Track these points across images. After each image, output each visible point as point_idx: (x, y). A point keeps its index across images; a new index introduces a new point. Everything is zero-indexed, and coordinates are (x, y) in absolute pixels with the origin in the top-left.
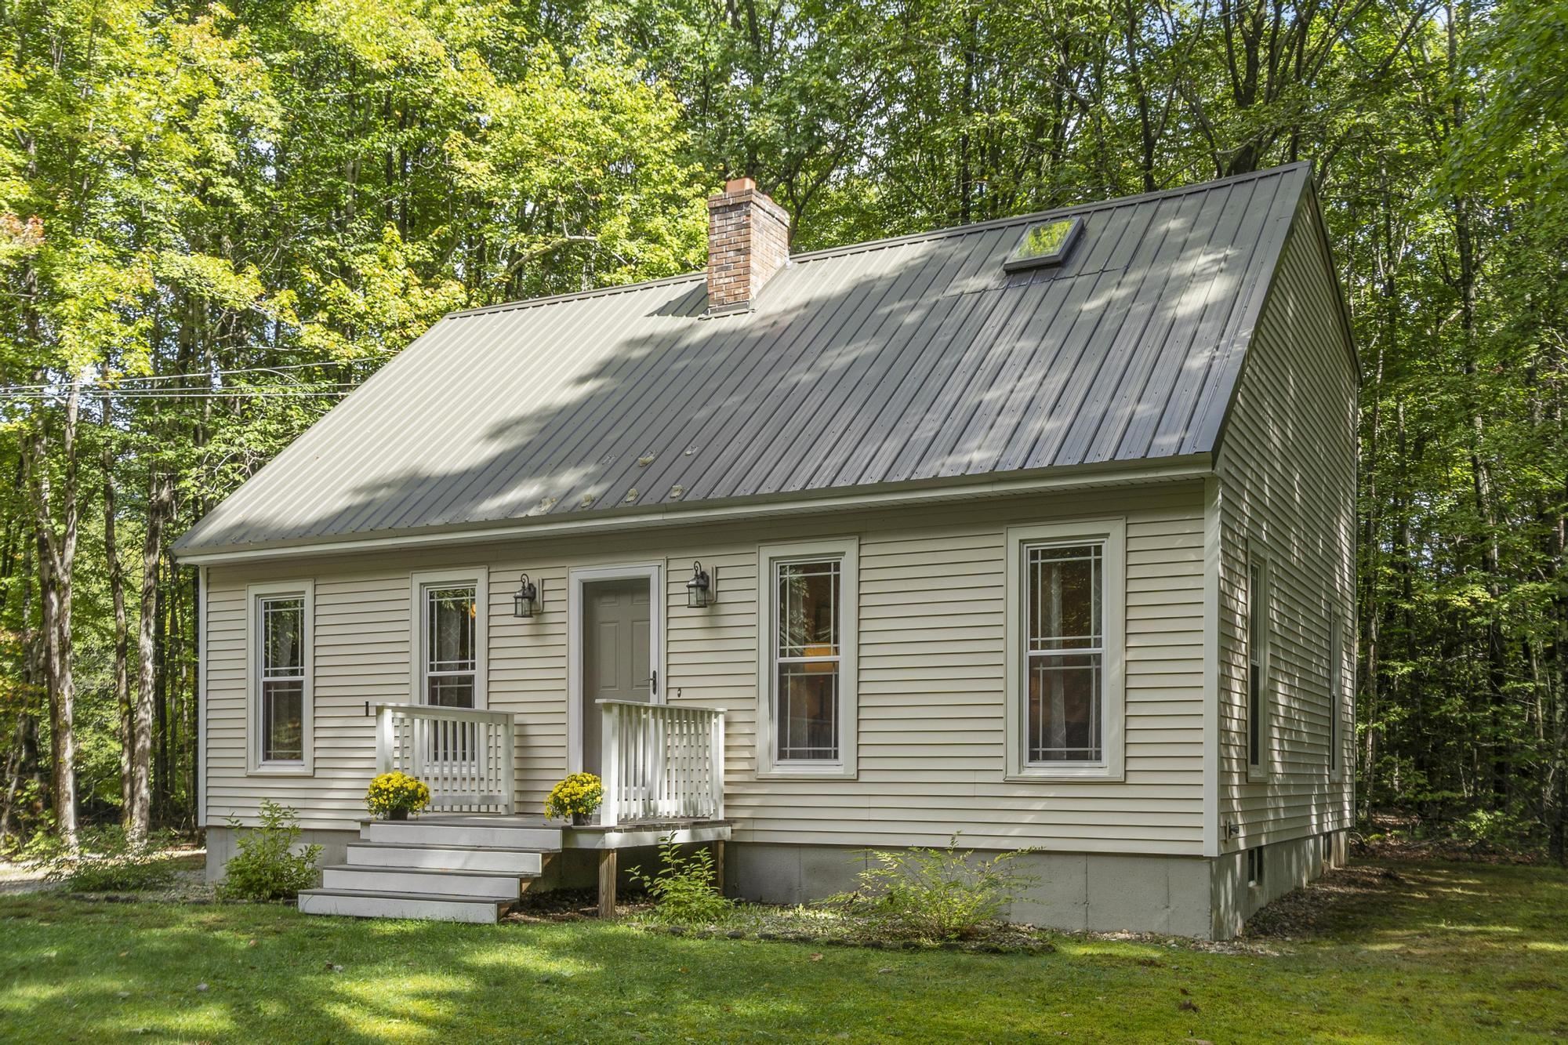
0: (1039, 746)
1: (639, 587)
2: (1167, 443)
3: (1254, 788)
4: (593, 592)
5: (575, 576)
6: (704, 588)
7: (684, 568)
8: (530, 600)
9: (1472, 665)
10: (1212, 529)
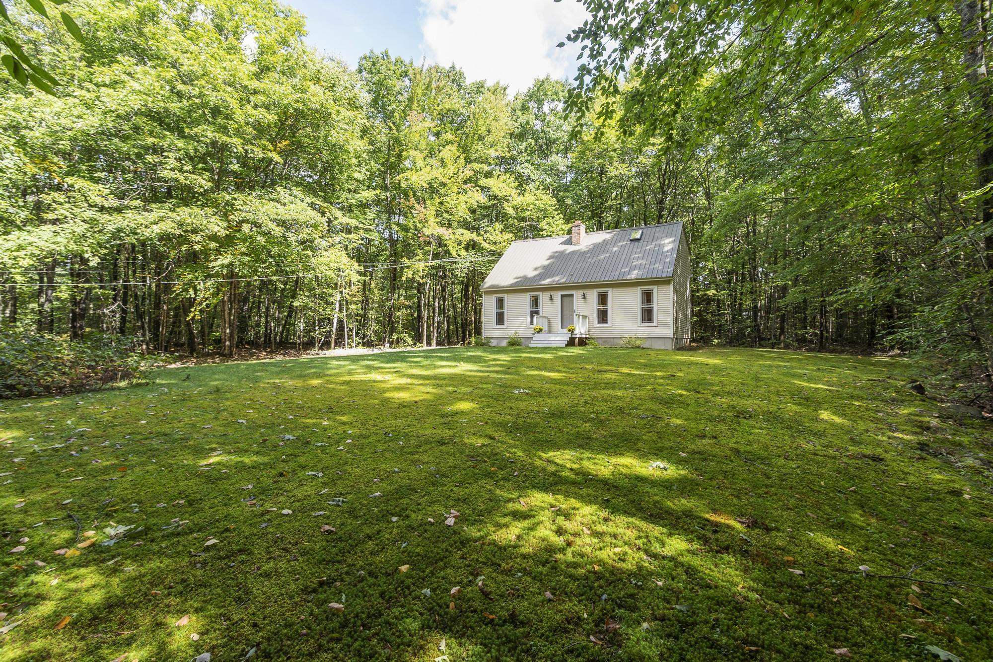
0: (643, 321)
1: (572, 295)
2: (664, 275)
3: (677, 327)
4: (562, 296)
5: (560, 293)
6: (584, 297)
7: (581, 292)
8: (551, 298)
9: (713, 307)
10: (671, 287)
